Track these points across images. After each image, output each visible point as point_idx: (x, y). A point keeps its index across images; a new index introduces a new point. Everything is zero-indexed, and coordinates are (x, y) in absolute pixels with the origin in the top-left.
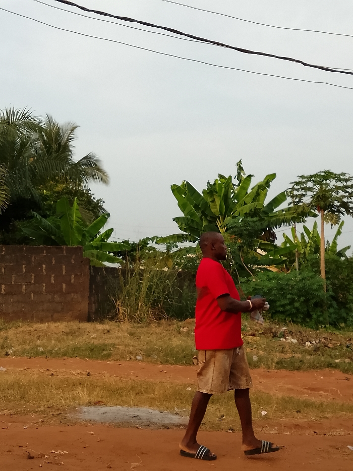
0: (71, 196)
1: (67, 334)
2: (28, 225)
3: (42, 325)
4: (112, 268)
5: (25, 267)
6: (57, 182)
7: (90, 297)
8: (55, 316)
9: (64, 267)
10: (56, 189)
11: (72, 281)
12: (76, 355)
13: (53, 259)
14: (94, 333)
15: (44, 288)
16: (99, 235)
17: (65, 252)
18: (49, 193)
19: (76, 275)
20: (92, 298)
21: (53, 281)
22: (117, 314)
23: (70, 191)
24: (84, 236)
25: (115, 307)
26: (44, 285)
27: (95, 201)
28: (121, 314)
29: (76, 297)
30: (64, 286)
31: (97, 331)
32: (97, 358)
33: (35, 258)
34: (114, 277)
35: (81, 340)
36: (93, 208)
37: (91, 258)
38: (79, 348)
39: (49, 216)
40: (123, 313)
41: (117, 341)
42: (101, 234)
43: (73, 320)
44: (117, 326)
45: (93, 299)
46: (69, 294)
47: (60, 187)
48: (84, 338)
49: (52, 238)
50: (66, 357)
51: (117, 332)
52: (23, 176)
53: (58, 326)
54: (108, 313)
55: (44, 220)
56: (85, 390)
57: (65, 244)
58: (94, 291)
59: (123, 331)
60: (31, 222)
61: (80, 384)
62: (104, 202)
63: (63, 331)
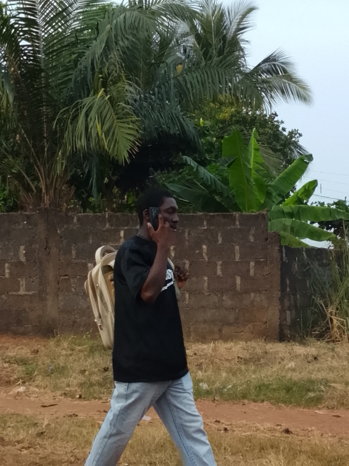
0: (245, 126)
1: (246, 361)
2: (176, 179)
3: (205, 346)
4: (319, 249)
5: (174, 249)
6: (221, 104)
7: (281, 300)
8: (226, 330)
9: (237, 248)
10: (221, 116)
11: (252, 273)
12: (262, 397)
13: (219, 235)
14: (291, 359)
15: (206, 284)
16: (293, 191)
17: (237, 223)
18: (208, 123)
19: (257, 263)
20: (286, 300)
21: (219, 272)
22: (329, 328)
23: (244, 118)
24: (268, 195)
25: (325, 316)
26: (206, 278)
27: (286, 133)
28: (336, 329)
29: (258, 299)
30: (238, 280)
31: (297, 357)
32: (299, 405)
33: (189, 234)
34: (321, 265)
35: (269, 373)
36: (281, 145)
37: (282, 233)
38: (267, 386)
39: (210, 162)
40: (339, 328)
41: (331, 376)
42: (297, 190)
43: (254, 338)
44: (329, 349)
45: (287, 303)
46: (246, 293)
47: (226, 113)
48: (275, 369)
49: (215, 200)
50: (246, 401)
51: (329, 359)
52: (165, 96)
53: (231, 349)
54: (313, 327)
55: (202, 170)
56: (281, 457)
57: (237, 209)
58: (288, 289)
59: (340, 357)
60: (181, 173)
61: (272, 447)
62: (300, 135)
63: (239, 357)
